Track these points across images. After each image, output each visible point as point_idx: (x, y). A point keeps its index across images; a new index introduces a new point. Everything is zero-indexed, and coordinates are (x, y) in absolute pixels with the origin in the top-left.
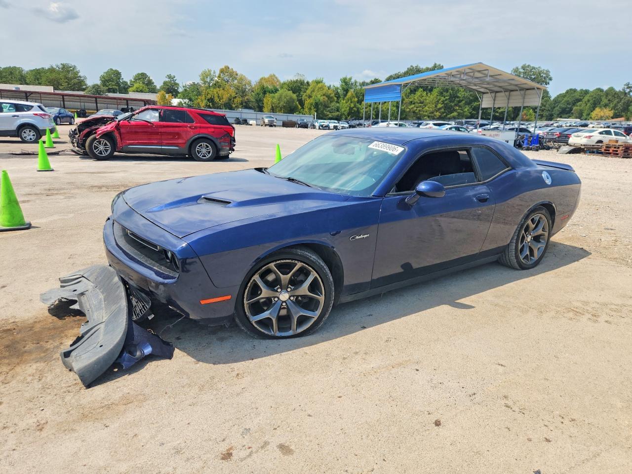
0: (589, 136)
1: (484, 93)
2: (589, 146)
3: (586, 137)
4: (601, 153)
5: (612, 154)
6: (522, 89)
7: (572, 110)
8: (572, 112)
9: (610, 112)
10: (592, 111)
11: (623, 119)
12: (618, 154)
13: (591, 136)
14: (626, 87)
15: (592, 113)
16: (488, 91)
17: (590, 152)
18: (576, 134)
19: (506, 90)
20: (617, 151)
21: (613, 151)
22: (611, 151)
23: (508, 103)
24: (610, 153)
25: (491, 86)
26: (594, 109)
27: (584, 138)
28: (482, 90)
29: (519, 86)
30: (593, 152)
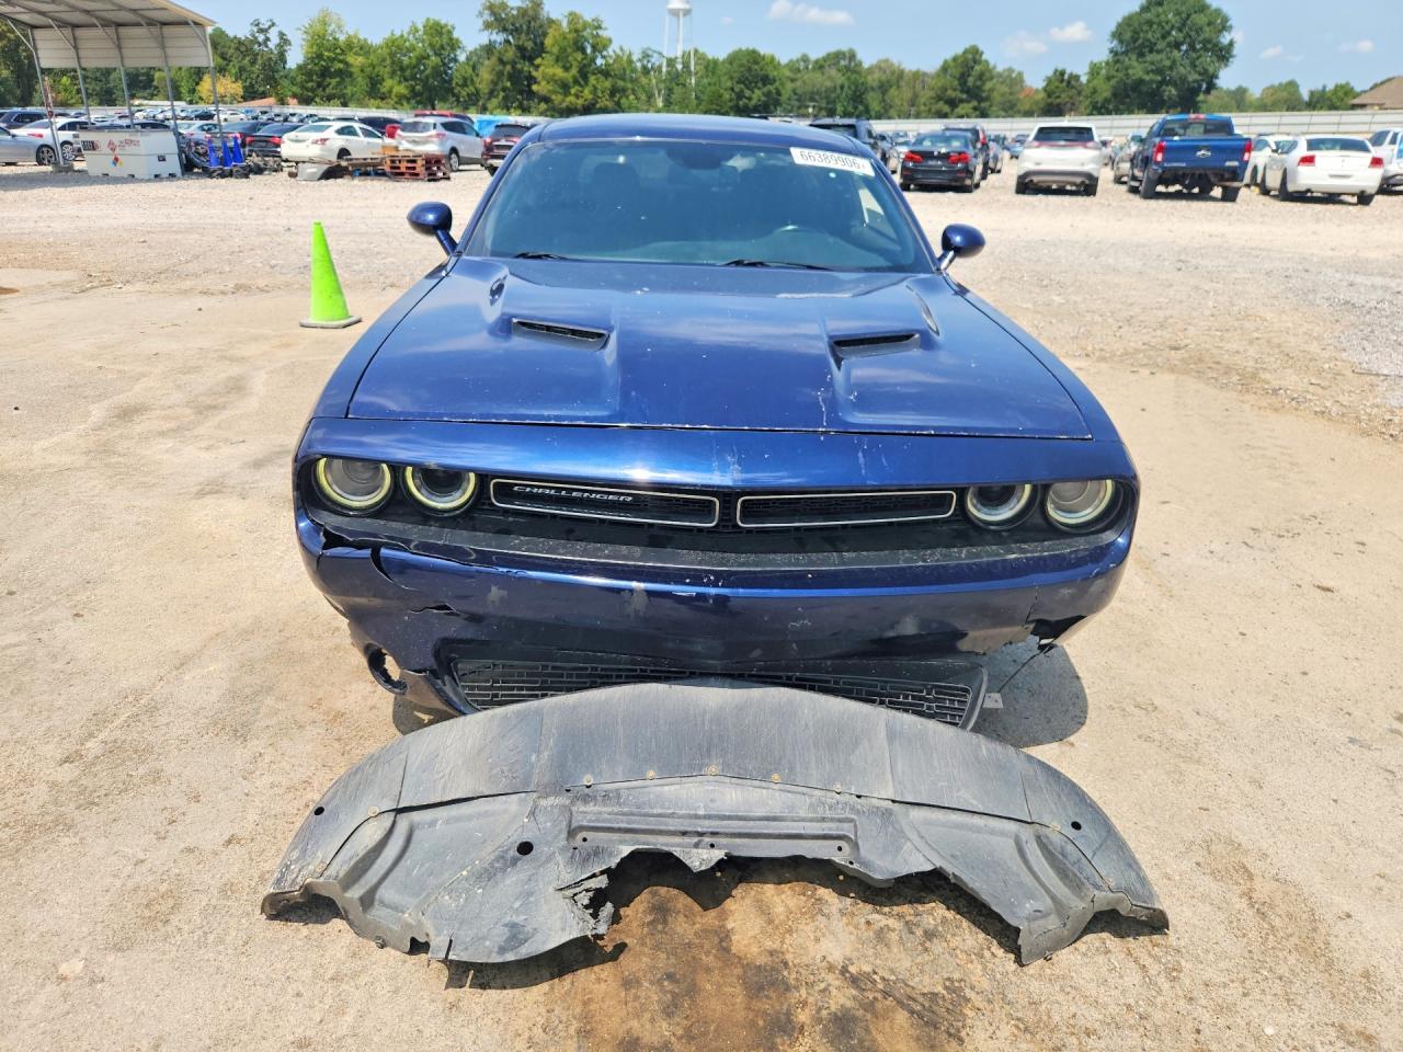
0: (322, 140)
1: (34, 27)
2: (357, 162)
3: (316, 142)
4: (384, 174)
5: (407, 176)
6: (151, 23)
7: (153, 80)
8: (155, 83)
9: (234, 85)
10: (197, 84)
11: (271, 100)
12: (417, 175)
13: (326, 140)
14: (255, 29)
15: (199, 88)
16: (95, 21)
17: (361, 175)
18: (292, 135)
19: (106, 23)
20: (414, 168)
21: (408, 168)
22: (403, 170)
23: (122, 58)
24: (402, 174)
25: (62, 8)
26: (201, 79)
27: (313, 143)
28: (25, 18)
29: (141, 12)
30: (367, 174)
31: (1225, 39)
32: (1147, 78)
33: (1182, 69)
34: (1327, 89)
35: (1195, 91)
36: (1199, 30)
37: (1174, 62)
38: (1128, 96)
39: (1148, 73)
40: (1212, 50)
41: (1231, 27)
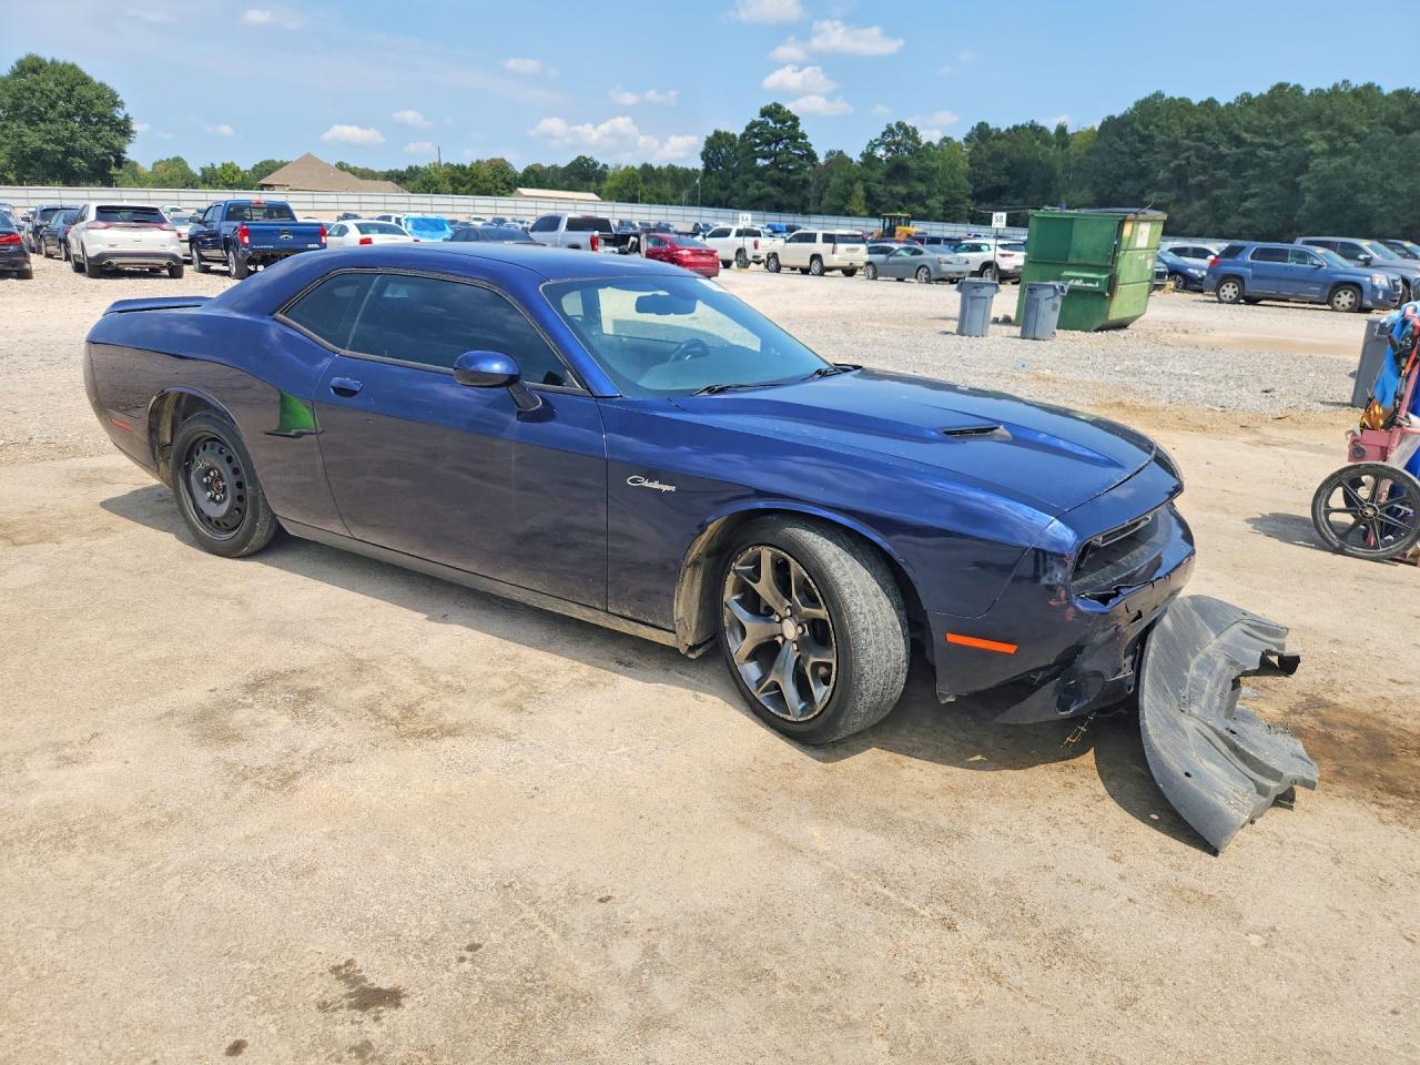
31: (120, 115)
32: (48, 147)
33: (84, 141)
34: (216, 167)
35: (107, 164)
36: (90, 104)
37: (73, 132)
38: (31, 165)
39: (46, 142)
40: (108, 124)
41: (122, 103)
